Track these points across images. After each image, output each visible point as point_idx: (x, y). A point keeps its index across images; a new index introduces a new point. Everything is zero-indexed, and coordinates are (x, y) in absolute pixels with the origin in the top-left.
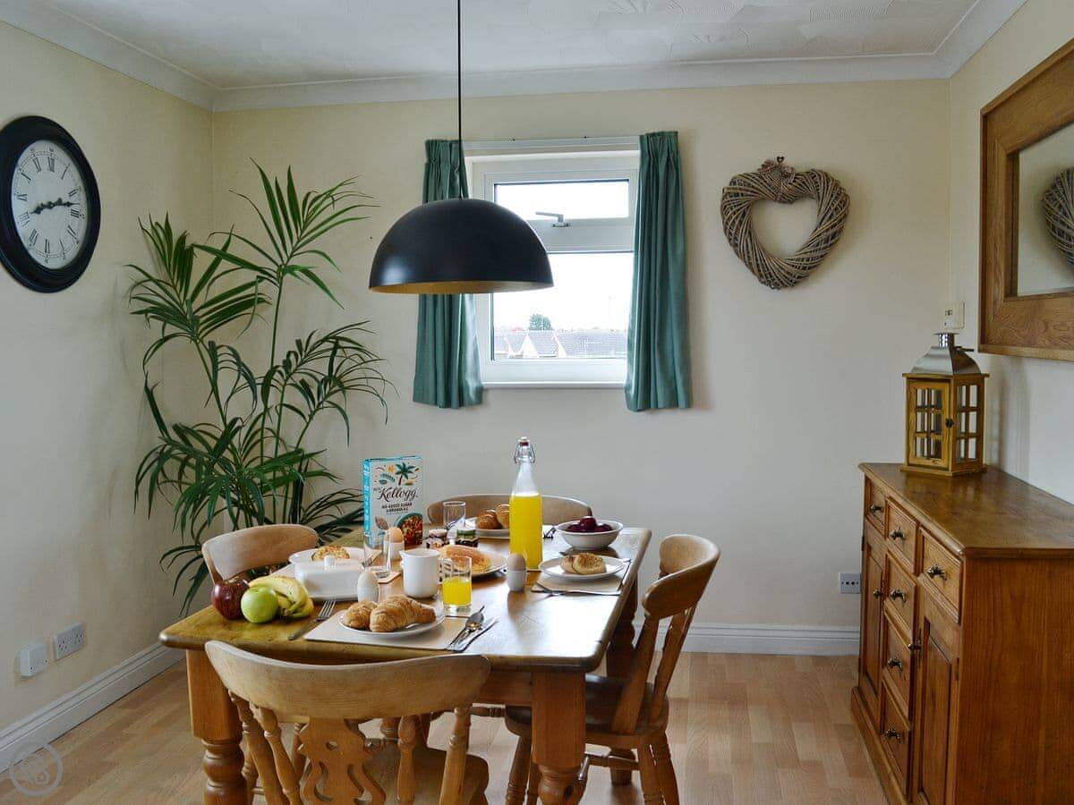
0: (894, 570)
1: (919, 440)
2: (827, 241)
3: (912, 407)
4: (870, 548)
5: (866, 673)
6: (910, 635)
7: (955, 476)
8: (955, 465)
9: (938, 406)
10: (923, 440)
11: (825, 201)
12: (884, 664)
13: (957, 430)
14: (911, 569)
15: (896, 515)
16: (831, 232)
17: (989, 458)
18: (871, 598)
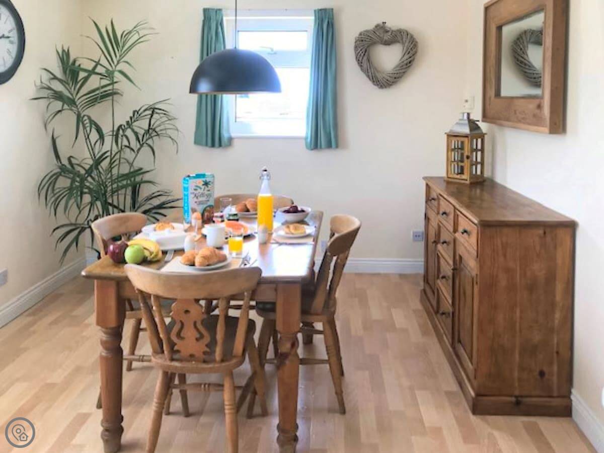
0: (442, 230)
1: (453, 165)
2: (407, 65)
3: (449, 149)
4: (428, 219)
5: (428, 283)
6: (451, 262)
7: (471, 183)
8: (471, 178)
9: (462, 148)
10: (454, 165)
11: (406, 44)
12: (438, 278)
13: (472, 161)
14: (451, 230)
15: (442, 202)
16: (409, 60)
17: (487, 174)
18: (430, 244)
